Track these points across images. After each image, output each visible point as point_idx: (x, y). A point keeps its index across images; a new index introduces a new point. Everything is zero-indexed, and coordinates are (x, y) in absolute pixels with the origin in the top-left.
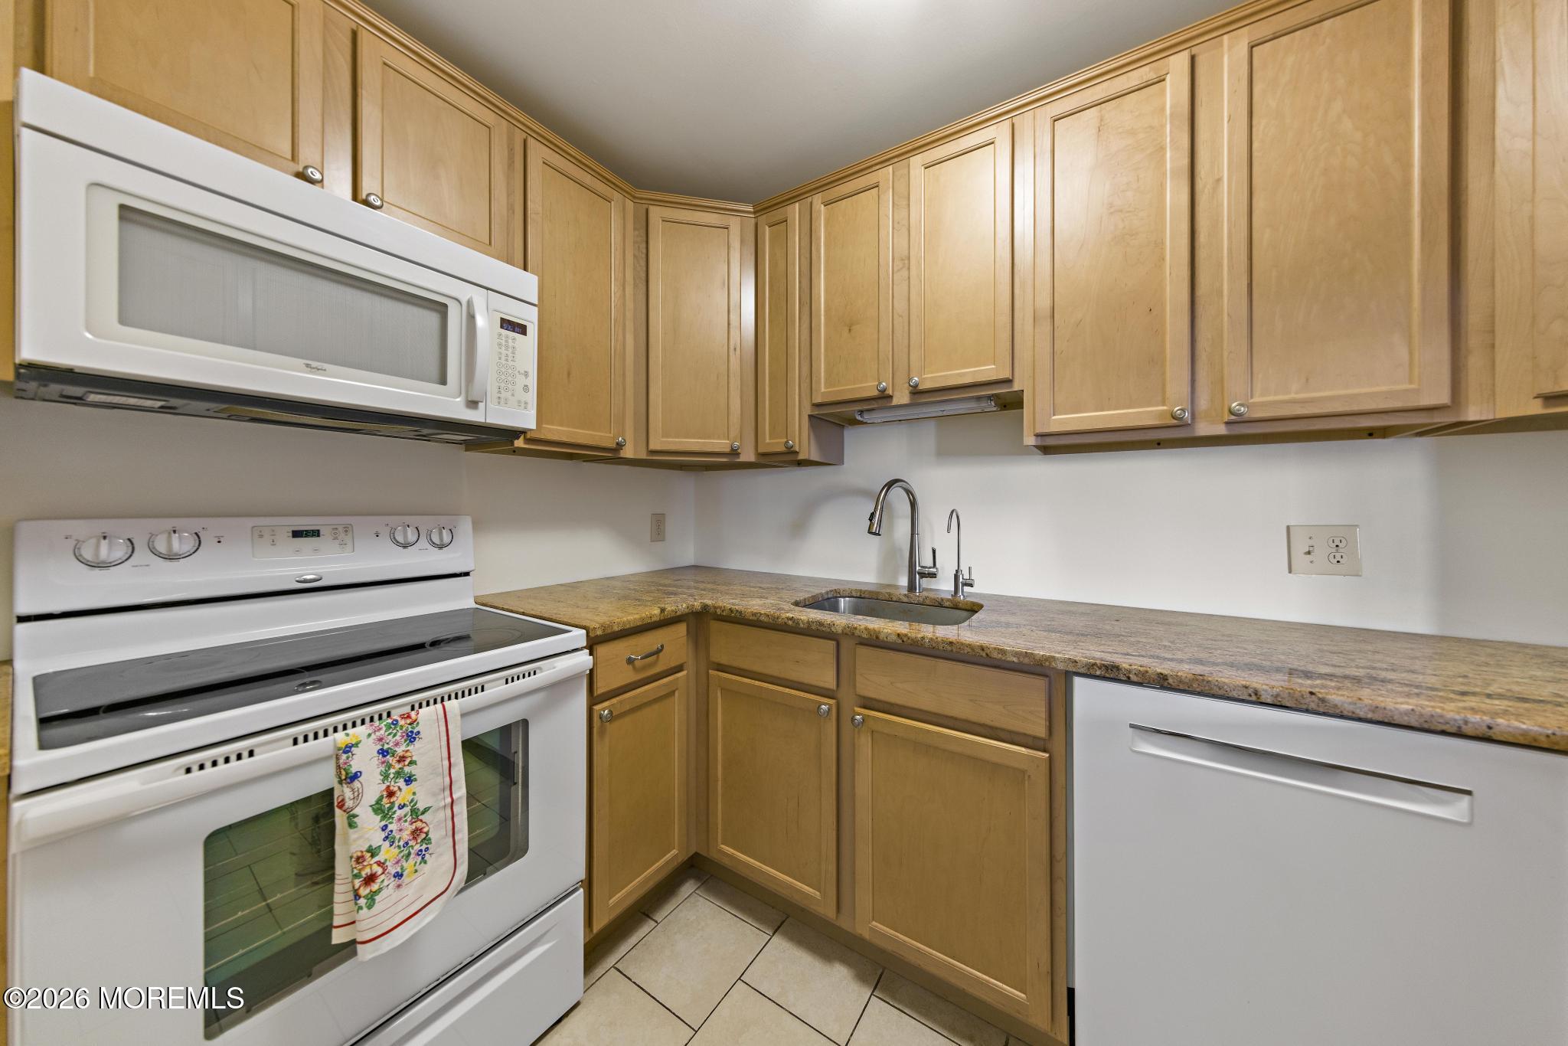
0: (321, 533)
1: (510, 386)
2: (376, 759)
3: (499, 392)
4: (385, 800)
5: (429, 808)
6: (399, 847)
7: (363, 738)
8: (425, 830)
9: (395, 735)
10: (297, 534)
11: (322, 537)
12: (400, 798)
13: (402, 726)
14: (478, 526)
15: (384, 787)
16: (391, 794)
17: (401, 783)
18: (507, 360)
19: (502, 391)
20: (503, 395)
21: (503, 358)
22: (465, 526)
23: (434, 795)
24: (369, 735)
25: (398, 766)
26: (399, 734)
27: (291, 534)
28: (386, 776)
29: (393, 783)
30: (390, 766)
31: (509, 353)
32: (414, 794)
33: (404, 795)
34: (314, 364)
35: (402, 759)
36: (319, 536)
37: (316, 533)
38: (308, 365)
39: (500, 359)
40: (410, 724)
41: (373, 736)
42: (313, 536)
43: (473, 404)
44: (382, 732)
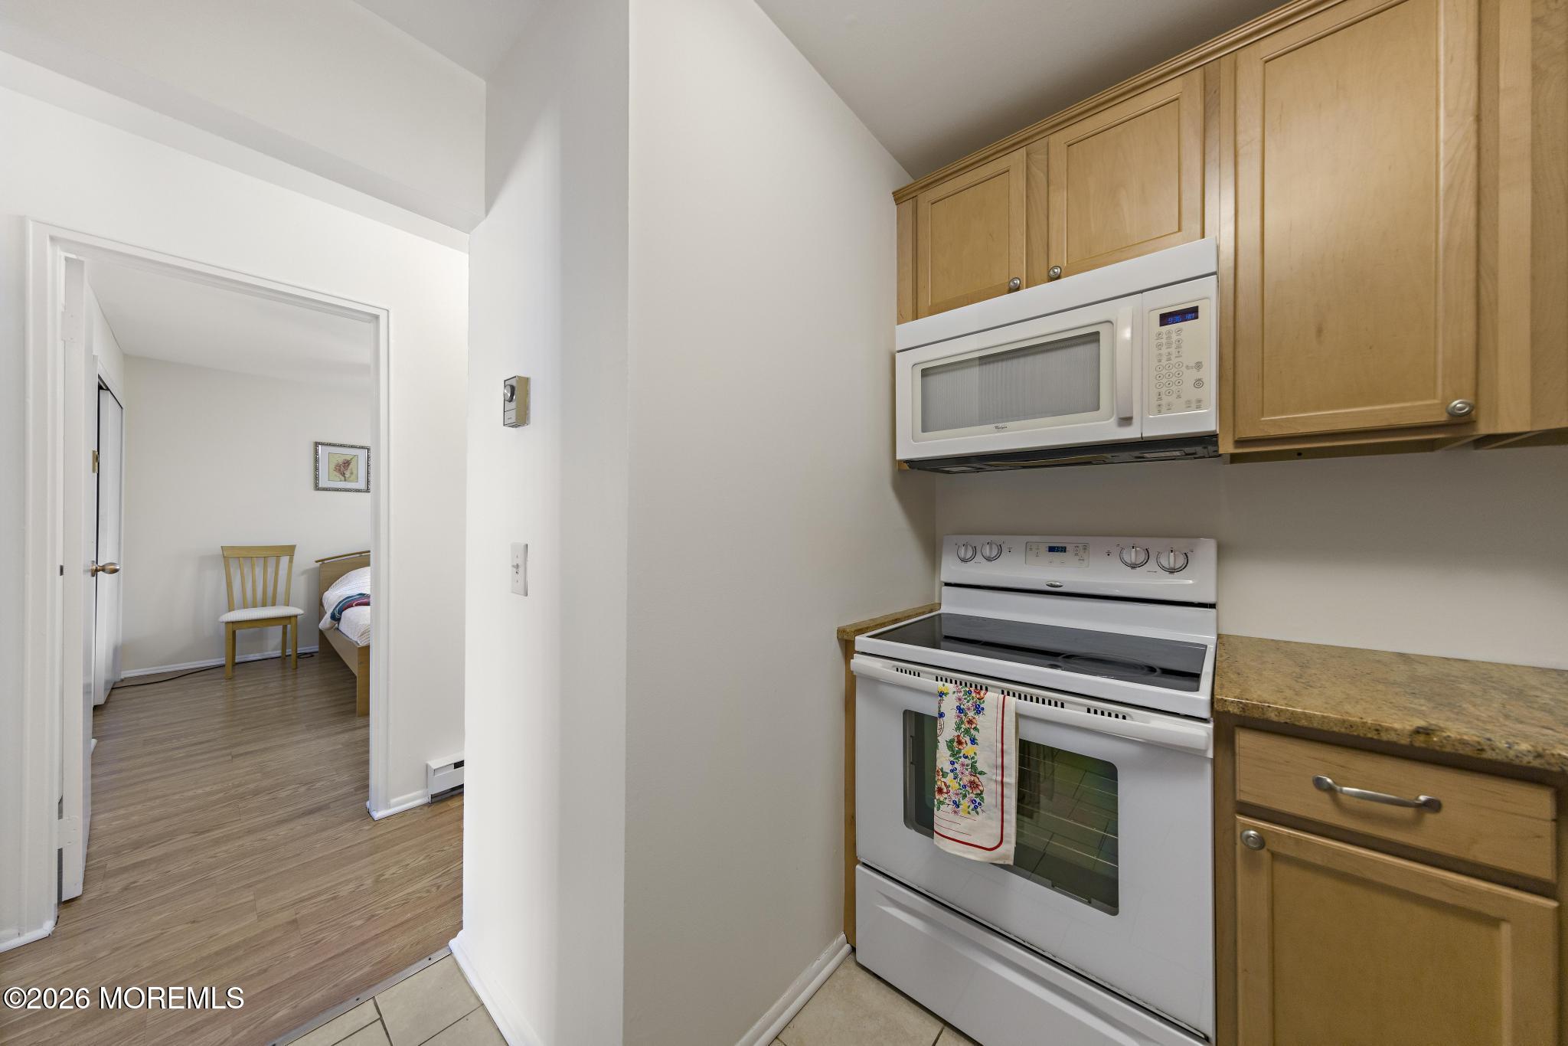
0: (1067, 549)
1: (1174, 388)
2: (955, 712)
3: (1160, 399)
4: (955, 744)
5: (985, 774)
6: (960, 785)
7: (951, 692)
8: (981, 788)
9: (968, 702)
10: (1052, 549)
11: (1067, 553)
12: (965, 749)
13: (973, 698)
14: (1223, 552)
15: (956, 734)
16: (960, 743)
17: (967, 739)
18: (1169, 359)
19: (1163, 396)
20: (1165, 400)
21: (1164, 359)
22: (1207, 550)
23: (989, 766)
24: (954, 692)
25: (968, 726)
26: (971, 702)
27: (1047, 549)
28: (958, 728)
29: (962, 735)
30: (962, 722)
31: (1173, 350)
32: (975, 753)
33: (968, 749)
34: (1000, 425)
35: (970, 722)
36: (1065, 552)
37: (1063, 550)
38: (996, 427)
39: (1160, 361)
40: (978, 699)
41: (956, 694)
42: (1062, 551)
43: (1126, 421)
44: (962, 694)
